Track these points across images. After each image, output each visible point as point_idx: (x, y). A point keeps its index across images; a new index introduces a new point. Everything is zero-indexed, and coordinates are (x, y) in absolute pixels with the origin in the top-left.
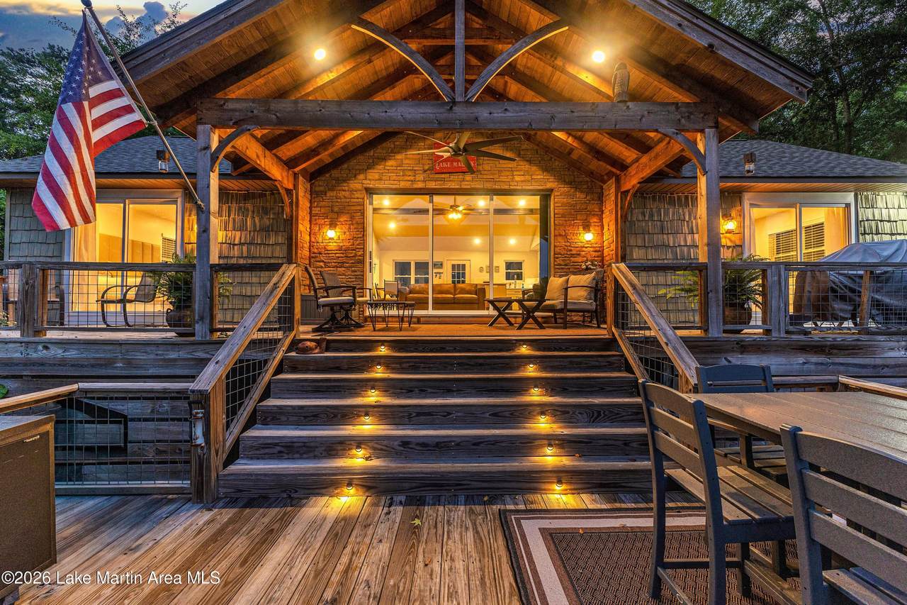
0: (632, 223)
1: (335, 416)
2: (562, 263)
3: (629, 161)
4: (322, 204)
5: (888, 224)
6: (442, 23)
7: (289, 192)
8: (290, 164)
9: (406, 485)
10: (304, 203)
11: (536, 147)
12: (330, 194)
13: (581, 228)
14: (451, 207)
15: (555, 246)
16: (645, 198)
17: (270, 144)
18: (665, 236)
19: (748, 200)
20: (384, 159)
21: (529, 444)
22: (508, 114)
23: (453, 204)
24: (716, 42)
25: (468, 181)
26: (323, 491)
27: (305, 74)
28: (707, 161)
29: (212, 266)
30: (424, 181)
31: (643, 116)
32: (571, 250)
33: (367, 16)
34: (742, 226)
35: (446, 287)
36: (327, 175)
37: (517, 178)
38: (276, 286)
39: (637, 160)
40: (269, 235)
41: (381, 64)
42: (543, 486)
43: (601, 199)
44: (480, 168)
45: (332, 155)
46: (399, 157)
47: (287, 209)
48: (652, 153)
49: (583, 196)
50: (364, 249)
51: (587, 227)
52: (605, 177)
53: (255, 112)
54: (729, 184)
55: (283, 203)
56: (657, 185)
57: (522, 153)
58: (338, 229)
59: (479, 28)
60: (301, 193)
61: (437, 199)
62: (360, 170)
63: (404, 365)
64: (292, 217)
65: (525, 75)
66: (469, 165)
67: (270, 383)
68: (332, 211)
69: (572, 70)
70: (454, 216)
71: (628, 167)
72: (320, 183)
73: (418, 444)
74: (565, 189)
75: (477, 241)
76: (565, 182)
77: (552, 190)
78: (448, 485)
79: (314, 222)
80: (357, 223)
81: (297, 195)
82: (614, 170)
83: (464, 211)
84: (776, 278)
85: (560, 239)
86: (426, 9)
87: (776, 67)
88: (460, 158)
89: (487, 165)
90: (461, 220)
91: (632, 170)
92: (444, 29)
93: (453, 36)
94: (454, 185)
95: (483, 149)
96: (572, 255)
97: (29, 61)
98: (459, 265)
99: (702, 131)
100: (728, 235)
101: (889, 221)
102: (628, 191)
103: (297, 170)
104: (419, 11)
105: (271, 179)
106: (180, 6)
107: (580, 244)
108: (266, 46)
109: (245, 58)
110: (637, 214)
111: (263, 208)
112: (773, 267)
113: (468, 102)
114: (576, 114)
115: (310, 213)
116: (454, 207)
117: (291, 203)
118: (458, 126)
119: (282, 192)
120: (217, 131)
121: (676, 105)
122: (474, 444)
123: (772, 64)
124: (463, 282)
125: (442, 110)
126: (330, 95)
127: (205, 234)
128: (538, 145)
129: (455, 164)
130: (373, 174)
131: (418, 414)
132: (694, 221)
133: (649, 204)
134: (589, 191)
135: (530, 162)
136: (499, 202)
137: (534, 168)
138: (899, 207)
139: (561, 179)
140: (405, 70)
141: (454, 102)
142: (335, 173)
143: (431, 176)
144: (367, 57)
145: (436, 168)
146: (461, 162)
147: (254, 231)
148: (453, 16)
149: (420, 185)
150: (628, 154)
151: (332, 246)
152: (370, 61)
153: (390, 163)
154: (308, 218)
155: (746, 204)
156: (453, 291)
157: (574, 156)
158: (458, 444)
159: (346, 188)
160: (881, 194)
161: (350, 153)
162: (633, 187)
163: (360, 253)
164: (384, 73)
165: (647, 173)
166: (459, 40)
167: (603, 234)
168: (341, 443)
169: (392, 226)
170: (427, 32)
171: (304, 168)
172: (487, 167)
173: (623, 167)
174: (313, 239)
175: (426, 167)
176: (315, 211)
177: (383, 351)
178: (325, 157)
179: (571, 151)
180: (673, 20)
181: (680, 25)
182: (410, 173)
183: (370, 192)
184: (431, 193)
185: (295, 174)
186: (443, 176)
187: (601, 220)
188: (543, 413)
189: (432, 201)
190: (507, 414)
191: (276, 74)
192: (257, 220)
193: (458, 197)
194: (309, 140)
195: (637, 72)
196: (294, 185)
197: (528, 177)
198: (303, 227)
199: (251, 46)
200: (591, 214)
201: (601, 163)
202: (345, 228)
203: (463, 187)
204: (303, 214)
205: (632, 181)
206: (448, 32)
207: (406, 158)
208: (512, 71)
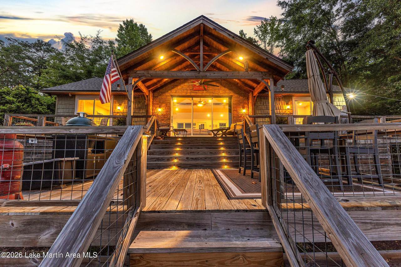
0: (257, 106)
1: (169, 153)
2: (236, 119)
3: (255, 87)
4: (156, 100)
5: (339, 107)
6: (196, 48)
7: (147, 96)
8: (148, 87)
9: (188, 166)
10: (151, 100)
11: (227, 82)
12: (159, 97)
13: (242, 108)
14: (199, 102)
15: (233, 114)
16: (261, 98)
17: (144, 82)
18: (268, 110)
19: (294, 99)
20: (177, 86)
21: (220, 158)
22: (215, 74)
23: (199, 101)
24: (268, 57)
25: (205, 93)
26: (167, 167)
27: (157, 63)
28: (271, 87)
29: (132, 116)
30: (190, 93)
31: (252, 75)
32: (239, 115)
33: (176, 48)
34: (292, 107)
35: (197, 130)
36: (159, 91)
37: (220, 92)
38: (151, 121)
39: (257, 87)
40: (140, 110)
41: (178, 59)
42: (222, 166)
43: (248, 99)
44: (209, 89)
45: (160, 85)
46: (182, 85)
47: (146, 102)
48: (260, 85)
49: (242, 98)
50: (170, 115)
51: (244, 108)
52: (249, 92)
53: (145, 74)
54: (286, 94)
55: (145, 100)
56: (264, 94)
57: (222, 84)
58: (161, 108)
59: (207, 50)
60: (151, 97)
61: (194, 99)
62: (169, 89)
63: (186, 143)
64: (148, 104)
65: (221, 61)
66: (205, 88)
67: (150, 146)
68: (160, 103)
69: (234, 61)
70: (200, 105)
71: (255, 88)
72: (156, 94)
73: (191, 158)
74: (236, 95)
75: (209, 115)
76: (236, 93)
77: (232, 96)
78: (199, 166)
79: (154, 106)
80: (168, 107)
81: (150, 97)
82: (251, 90)
83: (204, 104)
84: (291, 120)
85: (235, 112)
86: (192, 44)
87: (284, 64)
88: (202, 86)
89: (211, 88)
90: (202, 107)
91: (256, 89)
92: (197, 50)
93: (200, 52)
94: (200, 94)
95: (209, 83)
96: (239, 117)
97: (29, 46)
98: (202, 124)
99: (269, 79)
100: (288, 110)
101: (340, 106)
102: (255, 96)
103: (150, 89)
104: (190, 45)
105: (143, 92)
106: (100, 31)
107: (242, 113)
108: (148, 56)
109: (142, 59)
110: (259, 103)
111: (138, 101)
112: (290, 117)
113: (204, 71)
114: (234, 75)
115: (153, 103)
116: (200, 102)
117: (148, 100)
118: (201, 78)
119: (146, 96)
120: (134, 79)
121: (262, 72)
122: (205, 158)
123: (283, 63)
124: (204, 128)
125: (196, 73)
126: (164, 68)
127: (130, 107)
128: (227, 81)
129: (200, 87)
130: (174, 91)
131: (191, 153)
132: (277, 106)
133: (263, 100)
134: (244, 96)
135: (225, 87)
136: (215, 100)
137: (226, 89)
138: (343, 101)
139: (235, 92)
140: (184, 61)
141: (200, 71)
142: (161, 90)
143: (192, 91)
144: (175, 58)
145: (194, 89)
146: (202, 87)
147: (136, 109)
148: (200, 46)
149: (189, 94)
150: (254, 85)
151: (160, 114)
152: (175, 59)
153: (179, 87)
154: (152, 105)
155: (294, 100)
156: (199, 132)
157: (239, 85)
158: (201, 158)
159: (165, 95)
160: (337, 97)
161: (166, 84)
162: (257, 95)
163: (169, 116)
164: (179, 61)
165: (259, 90)
166: (201, 53)
167: (249, 110)
168: (171, 158)
169: (177, 109)
170: (192, 51)
171: (152, 89)
172: (210, 88)
173: (254, 88)
174: (153, 112)
175: (191, 89)
176: (154, 102)
177: (180, 139)
178: (158, 85)
179: (238, 83)
180: (257, 52)
181: (259, 53)
182: (186, 90)
183: (172, 96)
184: (192, 97)
185: (149, 91)
186: (196, 91)
187: (248, 105)
188: (223, 152)
189: (192, 99)
190: (214, 153)
191: (150, 63)
192: (136, 105)
193: (201, 98)
194: (155, 80)
195: (251, 63)
196: (149, 94)
197: (224, 92)
198: (151, 107)
199: (145, 57)
200: (245, 103)
201: (247, 87)
202: (164, 108)
203: (203, 95)
204: (151, 103)
205: (256, 93)
206: (198, 51)
207: (184, 86)
208: (218, 61)
